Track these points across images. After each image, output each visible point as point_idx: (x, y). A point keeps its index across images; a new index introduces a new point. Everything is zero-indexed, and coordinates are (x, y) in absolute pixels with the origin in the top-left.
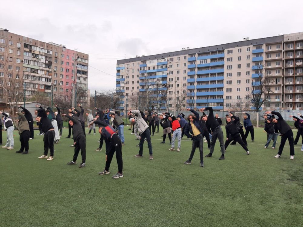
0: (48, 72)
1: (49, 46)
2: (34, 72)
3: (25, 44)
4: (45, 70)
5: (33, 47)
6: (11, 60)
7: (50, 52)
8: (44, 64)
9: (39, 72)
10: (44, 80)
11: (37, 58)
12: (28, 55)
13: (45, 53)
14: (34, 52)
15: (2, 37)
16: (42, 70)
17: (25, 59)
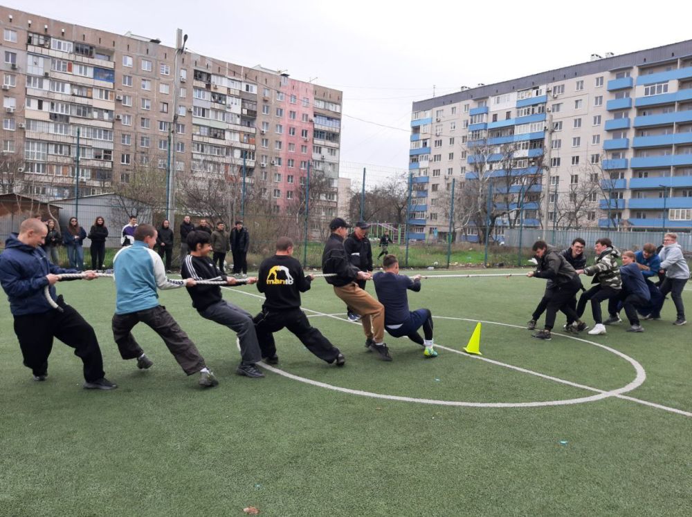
0: (248, 135)
1: (249, 75)
2: (215, 136)
3: (196, 71)
4: (240, 132)
5: (213, 79)
6: (165, 110)
7: (252, 87)
8: (238, 116)
9: (227, 134)
10: (237, 154)
11: (224, 102)
12: (204, 97)
13: (240, 91)
14: (216, 88)
15: (146, 56)
16: (234, 131)
17: (195, 107)
